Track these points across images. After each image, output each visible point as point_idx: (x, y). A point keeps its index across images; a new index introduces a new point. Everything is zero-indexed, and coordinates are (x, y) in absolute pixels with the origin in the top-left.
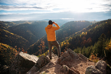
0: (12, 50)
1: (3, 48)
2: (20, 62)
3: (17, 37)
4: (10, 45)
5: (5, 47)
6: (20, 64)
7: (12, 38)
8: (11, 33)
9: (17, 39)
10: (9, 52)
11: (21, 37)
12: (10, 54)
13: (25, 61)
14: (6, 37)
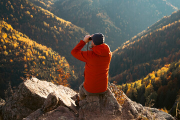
0: (57, 62)
1: (37, 55)
2: (22, 97)
3: (71, 30)
4: (54, 49)
5: (41, 52)
6: (22, 102)
7: (58, 30)
8: (58, 18)
9: (71, 35)
10: (50, 67)
11: (82, 30)
12: (53, 71)
13: (31, 96)
14: (46, 28)
